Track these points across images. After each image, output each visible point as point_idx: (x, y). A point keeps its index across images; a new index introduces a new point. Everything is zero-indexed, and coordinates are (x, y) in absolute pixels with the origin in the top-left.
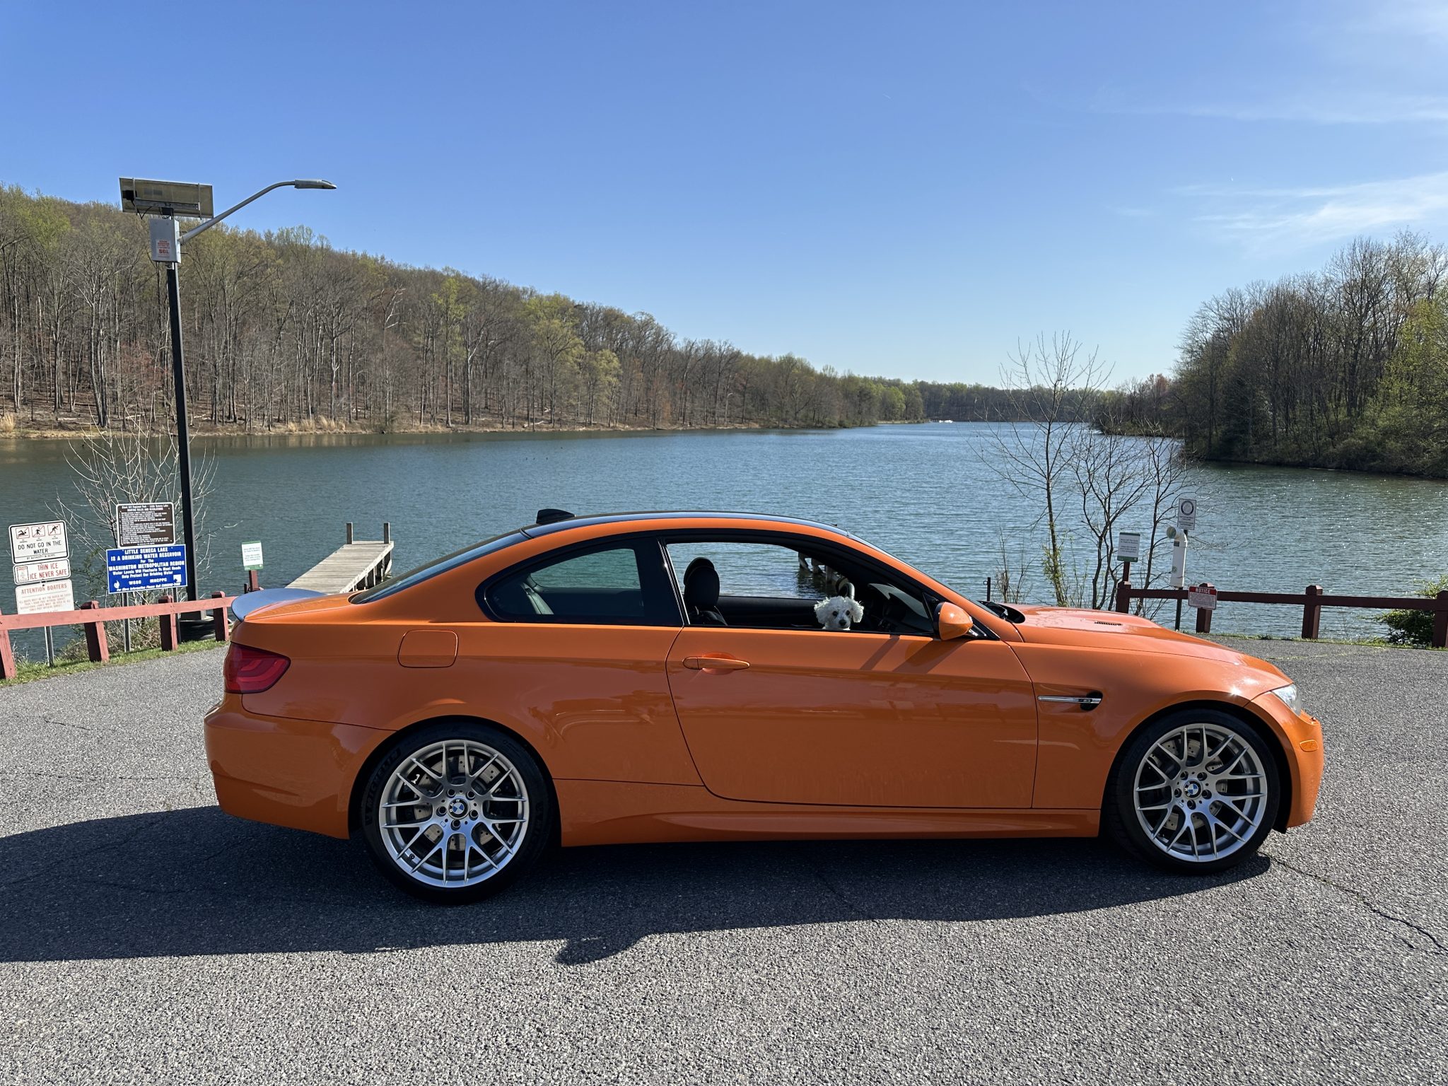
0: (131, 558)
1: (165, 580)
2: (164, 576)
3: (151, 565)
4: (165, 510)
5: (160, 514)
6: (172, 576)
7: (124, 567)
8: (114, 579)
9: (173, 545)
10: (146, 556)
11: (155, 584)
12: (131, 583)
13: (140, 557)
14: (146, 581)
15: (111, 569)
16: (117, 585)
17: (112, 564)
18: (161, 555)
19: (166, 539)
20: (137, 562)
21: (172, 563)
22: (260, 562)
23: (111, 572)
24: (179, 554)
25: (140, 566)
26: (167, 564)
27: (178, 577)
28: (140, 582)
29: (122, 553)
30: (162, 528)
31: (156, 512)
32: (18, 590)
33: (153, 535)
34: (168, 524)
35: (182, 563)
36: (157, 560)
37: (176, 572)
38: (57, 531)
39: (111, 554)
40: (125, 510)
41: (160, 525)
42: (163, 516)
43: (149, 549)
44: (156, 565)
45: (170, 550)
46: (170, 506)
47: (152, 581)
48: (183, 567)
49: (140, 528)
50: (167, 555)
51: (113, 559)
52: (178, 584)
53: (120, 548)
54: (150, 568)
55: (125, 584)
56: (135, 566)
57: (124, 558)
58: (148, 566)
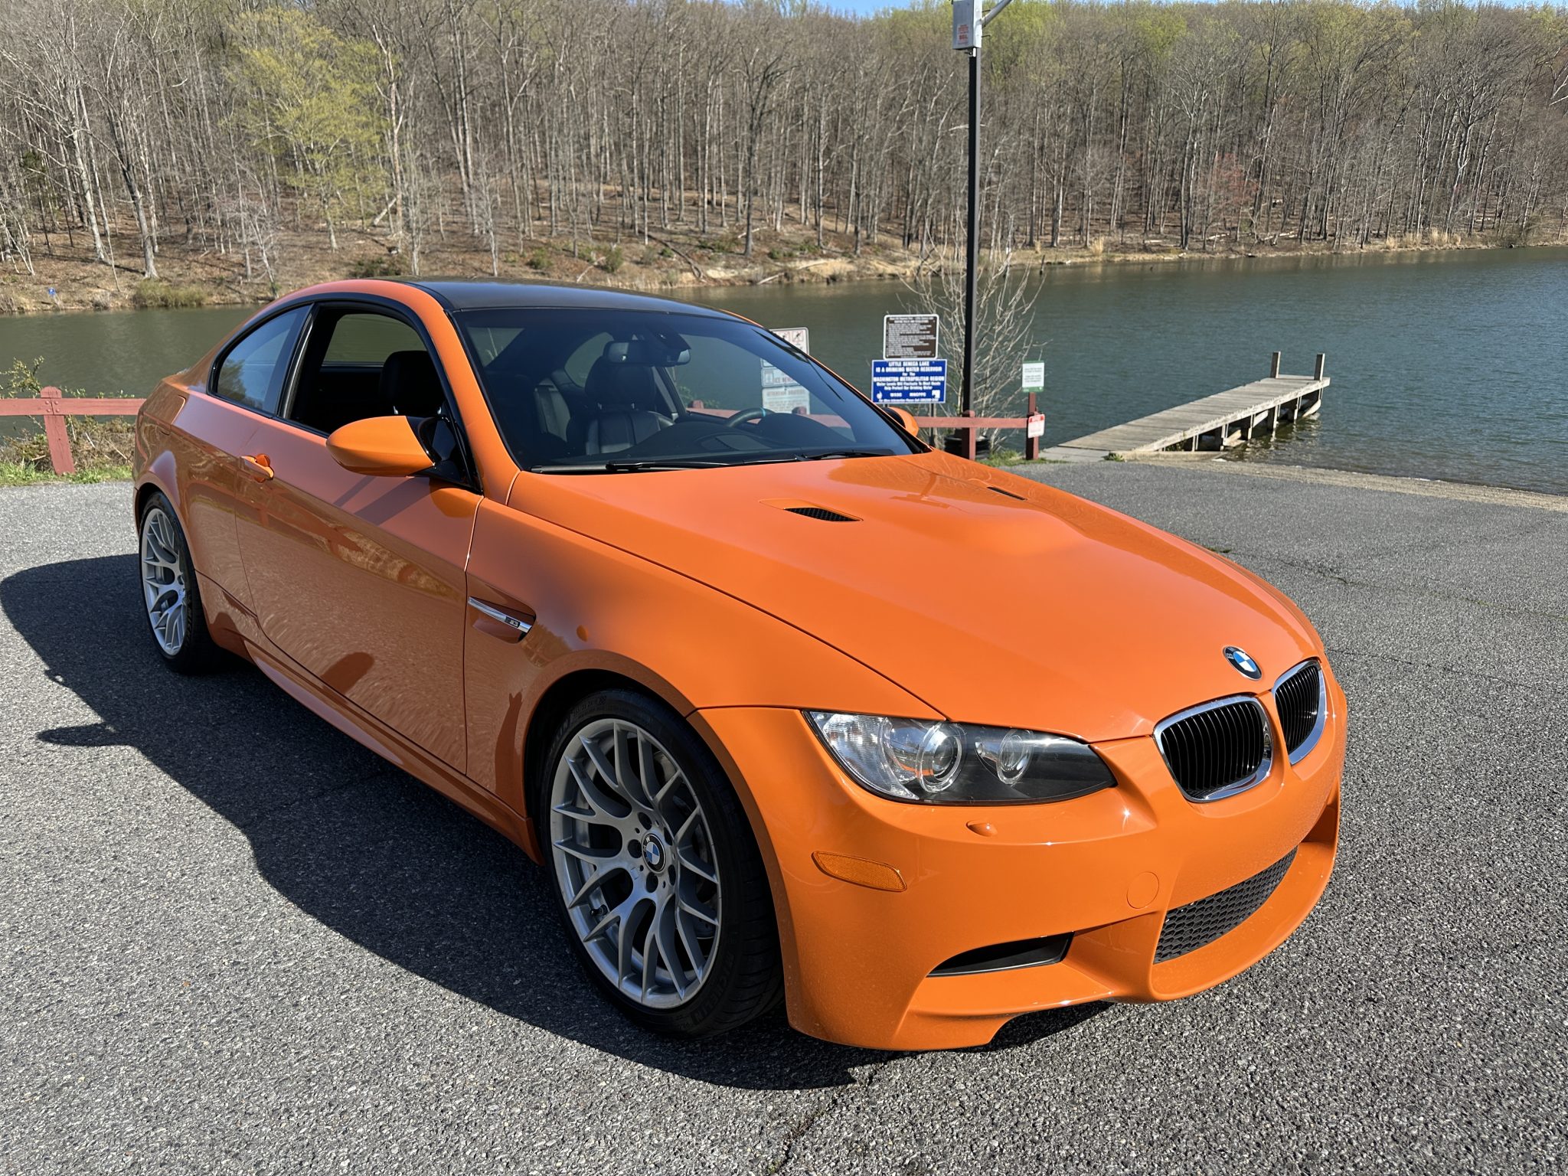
0: (894, 370)
1: (924, 394)
2: (923, 391)
3: (912, 379)
4: (930, 322)
5: (925, 327)
6: (930, 391)
7: (888, 379)
8: (878, 389)
9: (934, 359)
10: (908, 370)
11: (914, 398)
12: (892, 395)
13: (901, 370)
14: (906, 394)
15: (875, 379)
16: (879, 396)
17: (877, 375)
18: (922, 370)
19: (929, 353)
20: (899, 375)
21: (932, 378)
22: (1041, 384)
23: (875, 383)
24: (940, 369)
25: (902, 379)
26: (927, 378)
27: (937, 393)
28: (900, 395)
29: (886, 365)
30: (925, 341)
31: (922, 324)
32: (765, 392)
33: (916, 348)
34: (931, 337)
35: (942, 378)
36: (919, 374)
37: (935, 388)
38: (800, 338)
39: (877, 365)
40: (893, 322)
41: (924, 338)
42: (928, 329)
43: (912, 363)
44: (917, 379)
45: (932, 364)
46: (935, 318)
47: (911, 395)
48: (942, 383)
49: (906, 340)
50: (929, 369)
51: (878, 370)
52: (936, 400)
53: (886, 360)
54: (909, 382)
55: (886, 395)
56: (896, 379)
57: (888, 370)
58: (909, 379)
